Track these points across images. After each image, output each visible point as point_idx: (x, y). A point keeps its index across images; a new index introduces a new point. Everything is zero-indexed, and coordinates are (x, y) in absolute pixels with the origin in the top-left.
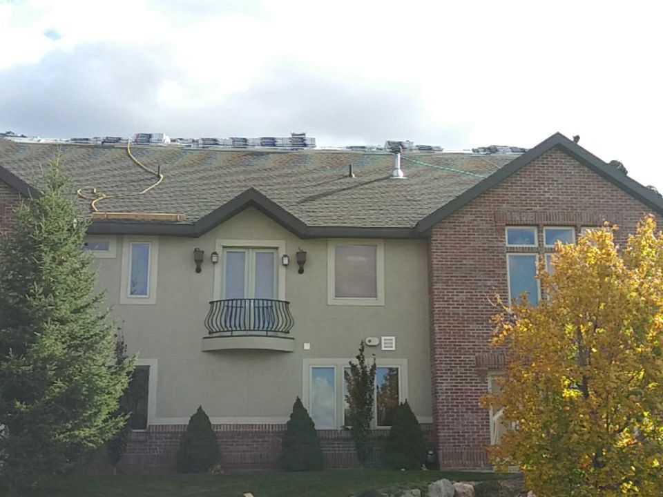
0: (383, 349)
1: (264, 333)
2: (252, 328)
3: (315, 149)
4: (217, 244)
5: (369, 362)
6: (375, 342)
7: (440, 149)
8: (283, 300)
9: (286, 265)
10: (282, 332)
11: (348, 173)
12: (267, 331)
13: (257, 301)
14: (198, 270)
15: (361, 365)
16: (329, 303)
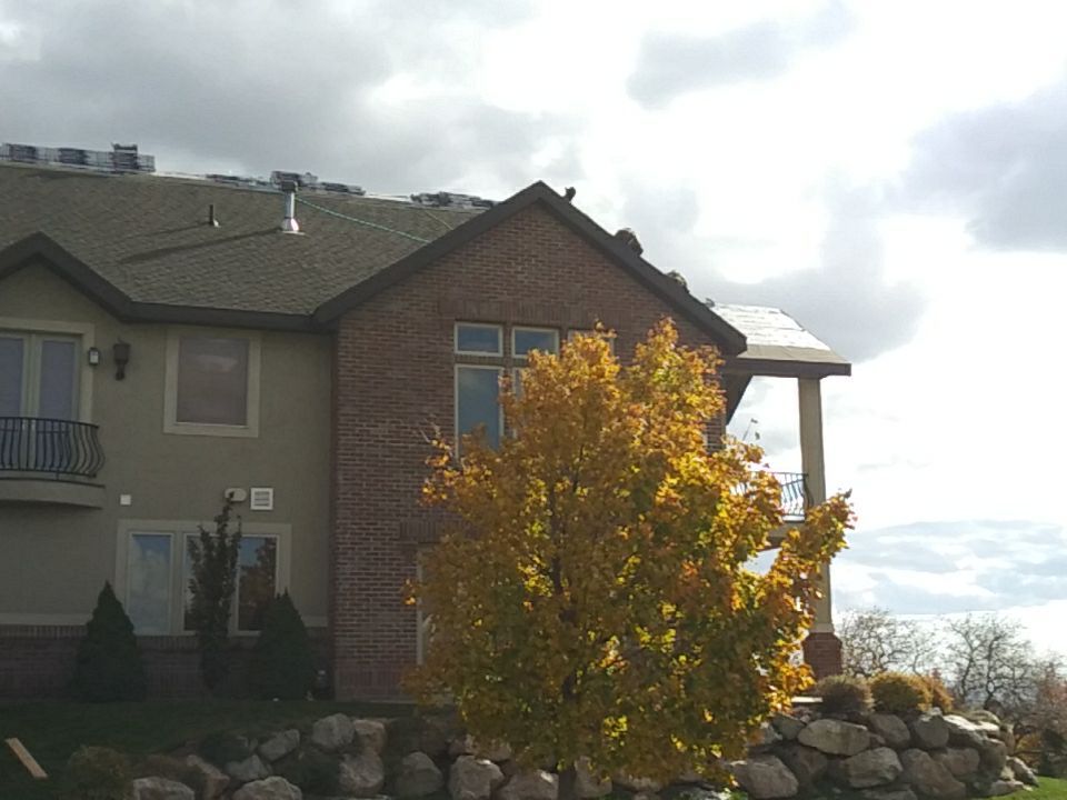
0: (253, 507)
1: (53, 476)
2: (32, 466)
3: (155, 174)
5: (232, 527)
6: (240, 495)
7: (359, 191)
8: (88, 421)
9: (94, 365)
10: (83, 474)
11: (207, 219)
12: (57, 472)
13: (41, 423)
15: (221, 531)
16: (166, 430)
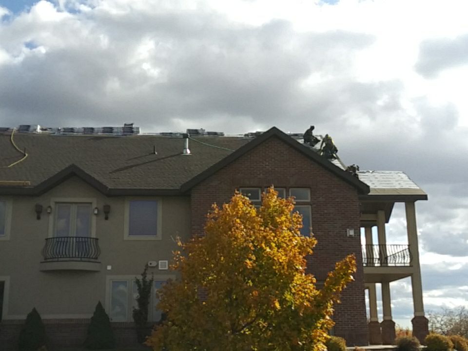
0: (160, 269)
1: (79, 259)
3: (139, 134)
4: (51, 201)
5: (149, 277)
6: (154, 264)
7: (222, 134)
8: (95, 237)
9: (96, 214)
10: (92, 258)
11: (153, 152)
12: (81, 258)
13: (77, 239)
14: (39, 218)
15: (144, 280)
16: (125, 239)
